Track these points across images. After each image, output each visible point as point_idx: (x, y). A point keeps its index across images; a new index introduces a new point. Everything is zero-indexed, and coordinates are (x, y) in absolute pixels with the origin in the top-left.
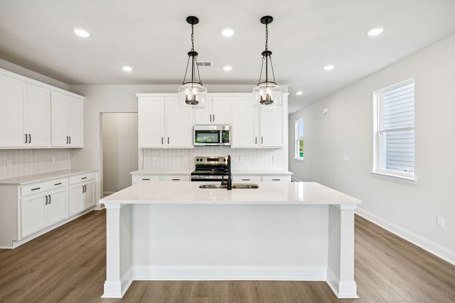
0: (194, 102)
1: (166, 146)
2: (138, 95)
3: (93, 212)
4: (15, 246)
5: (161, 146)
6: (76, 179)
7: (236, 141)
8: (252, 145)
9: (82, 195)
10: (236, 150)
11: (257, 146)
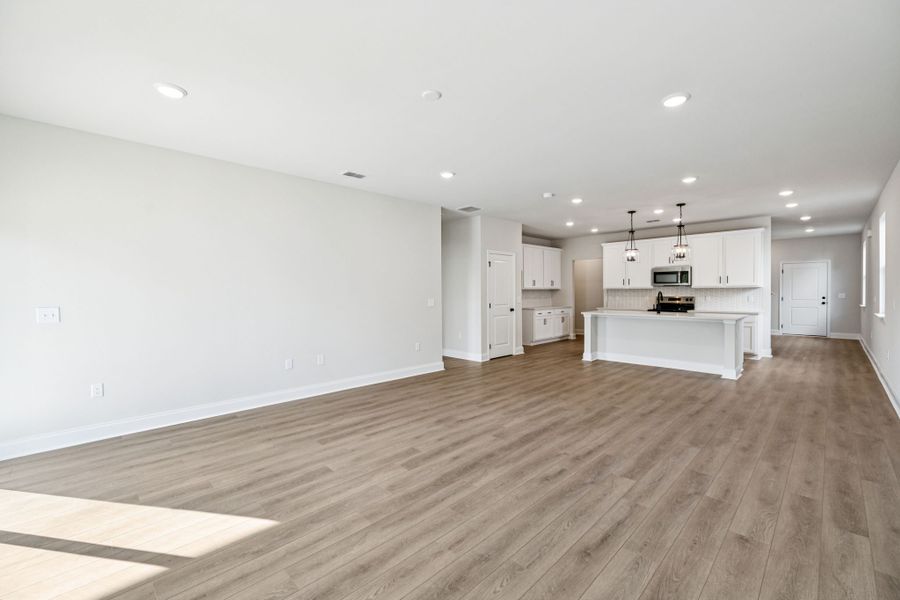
0: (633, 259)
1: (627, 287)
2: (603, 245)
3: (567, 340)
4: (532, 344)
5: (624, 287)
6: (558, 311)
7: (698, 280)
8: (715, 284)
9: (562, 324)
10: (697, 290)
11: (721, 286)
